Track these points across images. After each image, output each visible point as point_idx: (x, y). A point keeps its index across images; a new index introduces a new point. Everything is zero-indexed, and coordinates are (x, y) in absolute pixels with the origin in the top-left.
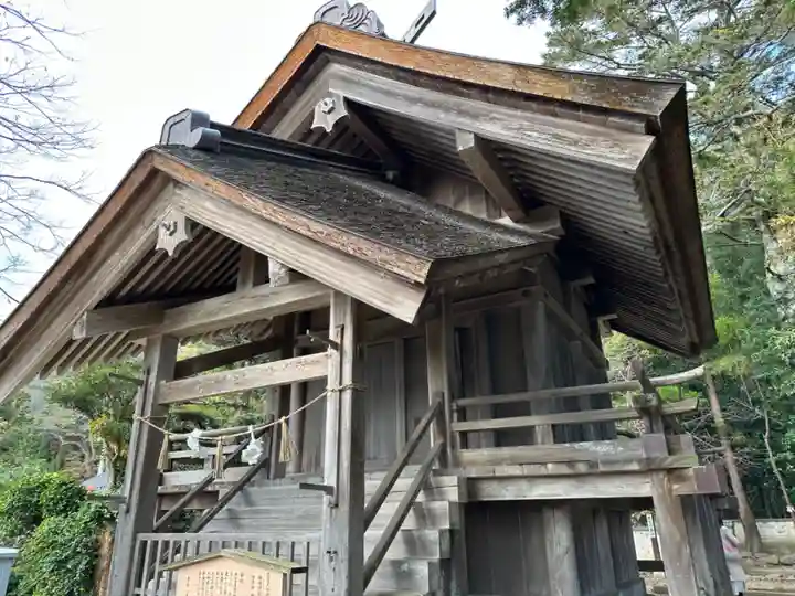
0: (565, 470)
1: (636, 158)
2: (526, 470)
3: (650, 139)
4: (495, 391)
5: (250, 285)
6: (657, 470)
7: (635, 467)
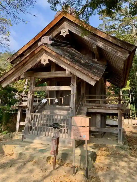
0: (104, 108)
1: (125, 57)
2: (98, 108)
3: (129, 54)
4: (90, 94)
5: (54, 71)
6: (119, 109)
7: (116, 109)
